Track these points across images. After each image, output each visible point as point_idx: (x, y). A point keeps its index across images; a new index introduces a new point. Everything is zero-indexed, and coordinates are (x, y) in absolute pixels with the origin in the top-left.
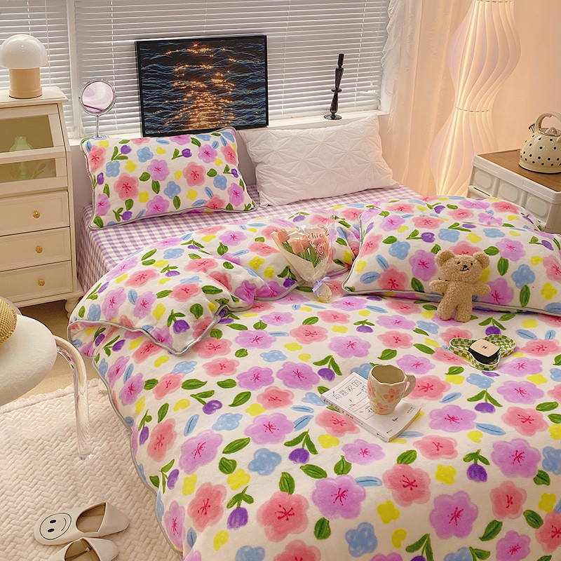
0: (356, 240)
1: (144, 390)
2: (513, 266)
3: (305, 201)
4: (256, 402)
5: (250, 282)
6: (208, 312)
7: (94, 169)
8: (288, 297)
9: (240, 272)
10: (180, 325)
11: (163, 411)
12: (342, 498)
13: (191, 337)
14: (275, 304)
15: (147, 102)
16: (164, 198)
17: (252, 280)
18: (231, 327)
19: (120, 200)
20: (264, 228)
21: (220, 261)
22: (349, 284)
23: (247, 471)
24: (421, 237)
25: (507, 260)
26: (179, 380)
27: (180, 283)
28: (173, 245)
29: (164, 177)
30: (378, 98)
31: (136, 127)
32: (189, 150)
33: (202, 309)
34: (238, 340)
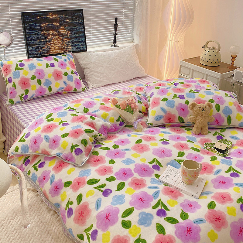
0: (145, 101)
1: (64, 188)
2: (222, 107)
3: (109, 85)
4: (129, 187)
6: (90, 143)
7: (6, 75)
8: (123, 131)
9: (99, 121)
10: (78, 151)
11: (80, 198)
12: (190, 232)
13: (85, 156)
14: (117, 135)
15: (29, 42)
16: (44, 87)
17: (106, 124)
18: (101, 149)
19: (22, 90)
20: (103, 98)
21: (88, 116)
22: (149, 122)
23: (138, 225)
24: (178, 97)
25: (219, 105)
26: (85, 180)
27: (71, 129)
28: (60, 110)
29: (43, 77)
30: (132, 37)
31: (24, 54)
32: (53, 63)
33: (87, 141)
34: (108, 155)
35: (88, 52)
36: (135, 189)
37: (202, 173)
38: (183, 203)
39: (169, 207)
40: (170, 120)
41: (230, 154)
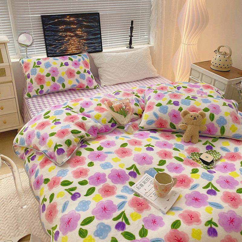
0: (143, 103)
1: (43, 184)
2: (216, 117)
3: (120, 84)
4: (98, 193)
6: (74, 143)
7: (26, 72)
8: (114, 132)
9: (89, 122)
10: (60, 151)
11: (52, 197)
13: (66, 156)
14: (107, 136)
15: (48, 42)
16: (58, 84)
17: (96, 125)
18: (86, 149)
19: (37, 85)
20: (101, 99)
21: (80, 116)
22: (141, 125)
23: (93, 236)
24: (173, 103)
25: (213, 114)
26: (59, 181)
27: (61, 128)
28: (58, 108)
29: (57, 75)
30: (149, 39)
31: (44, 53)
32: (67, 63)
33: (71, 142)
34: (89, 157)
35: (104, 53)
36: (103, 196)
37: (178, 186)
38: (147, 217)
39: (130, 221)
40: (162, 126)
41: (215, 167)
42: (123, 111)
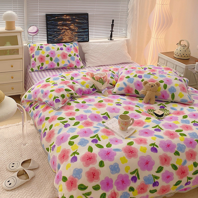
0: (117, 77)
1: (45, 121)
2: (169, 87)
4: (81, 125)
5: (81, 89)
6: (67, 97)
7: (31, 53)
9: (77, 85)
10: (57, 100)
11: (51, 127)
12: (108, 155)
13: (61, 104)
14: (89, 96)
16: (54, 63)
18: (74, 102)
19: (39, 63)
20: (86, 72)
21: (71, 82)
22: (114, 91)
23: (77, 145)
24: (138, 76)
26: (56, 117)
28: (56, 76)
29: (54, 56)
30: (126, 34)
31: (45, 40)
32: (62, 48)
33: (65, 96)
34: (76, 106)
35: (90, 42)
36: (84, 126)
37: (135, 126)
38: (112, 139)
39: (101, 139)
41: (164, 118)
42: (102, 81)
